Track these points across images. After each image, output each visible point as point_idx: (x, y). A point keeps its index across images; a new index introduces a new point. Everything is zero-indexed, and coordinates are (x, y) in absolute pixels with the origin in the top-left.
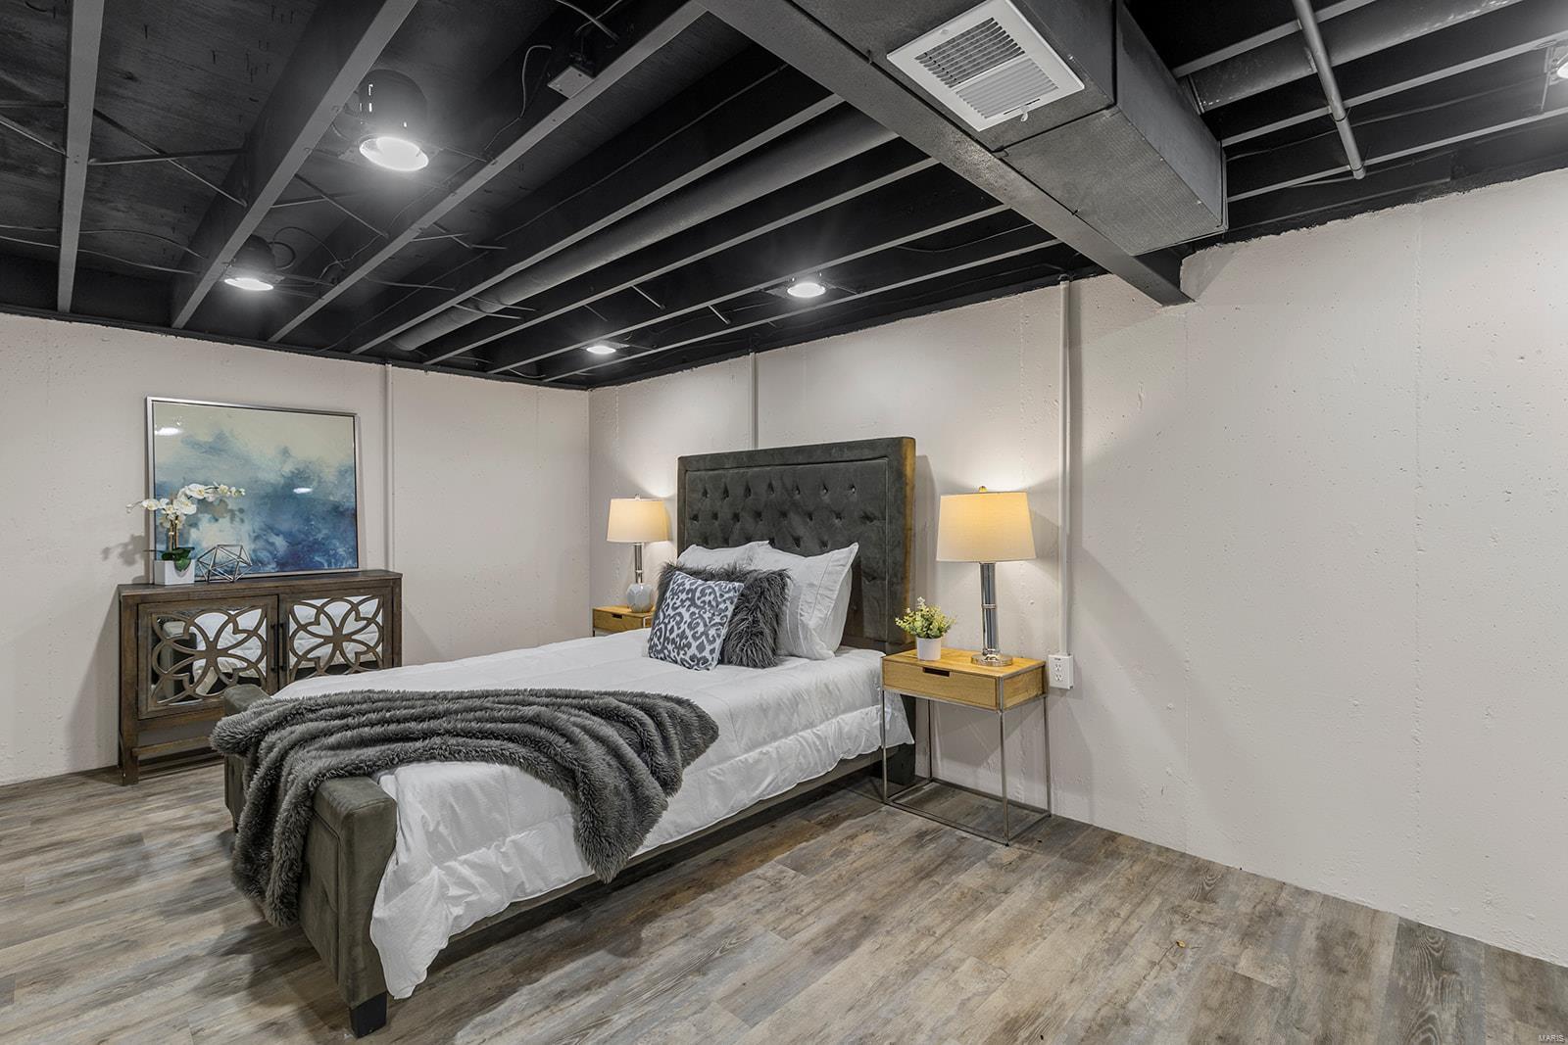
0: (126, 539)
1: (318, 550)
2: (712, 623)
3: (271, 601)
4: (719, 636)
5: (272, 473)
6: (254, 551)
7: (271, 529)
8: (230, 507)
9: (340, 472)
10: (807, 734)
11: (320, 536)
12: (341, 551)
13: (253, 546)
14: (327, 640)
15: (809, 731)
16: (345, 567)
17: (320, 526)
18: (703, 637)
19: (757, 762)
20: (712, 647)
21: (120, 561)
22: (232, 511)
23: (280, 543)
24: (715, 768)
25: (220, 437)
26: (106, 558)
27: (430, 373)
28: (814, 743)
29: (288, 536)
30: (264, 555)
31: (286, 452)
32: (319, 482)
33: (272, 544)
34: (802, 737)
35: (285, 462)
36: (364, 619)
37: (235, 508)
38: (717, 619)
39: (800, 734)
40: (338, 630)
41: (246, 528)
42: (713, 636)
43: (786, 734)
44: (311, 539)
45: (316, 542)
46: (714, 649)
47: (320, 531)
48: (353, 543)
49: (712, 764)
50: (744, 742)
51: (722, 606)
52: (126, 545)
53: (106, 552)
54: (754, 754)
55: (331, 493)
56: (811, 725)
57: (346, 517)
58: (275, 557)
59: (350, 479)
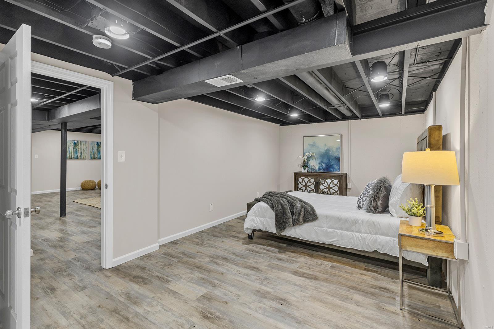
0: (301, 163)
1: (331, 167)
2: (365, 195)
3: (316, 177)
4: (366, 200)
5: (323, 150)
6: (319, 167)
7: (322, 162)
8: (315, 157)
9: (337, 148)
10: (357, 234)
11: (332, 164)
12: (336, 168)
13: (319, 166)
14: (327, 188)
15: (358, 233)
16: (337, 171)
17: (332, 162)
18: (361, 199)
19: (332, 232)
20: (363, 203)
21: (300, 167)
22: (316, 158)
23: (324, 165)
24: (316, 228)
25: (314, 143)
26: (298, 166)
27: (362, 120)
28: (358, 238)
29: (325, 163)
30: (321, 168)
31: (325, 145)
32: (332, 151)
33: (322, 165)
34: (354, 234)
35: (325, 147)
36: (334, 184)
37: (316, 157)
38: (366, 195)
39: (354, 233)
40: (329, 186)
41: (318, 162)
42: (364, 200)
43: (347, 230)
44: (330, 164)
45: (331, 165)
46: (364, 204)
47: (332, 163)
48: (339, 166)
49: (316, 226)
50: (328, 225)
51: (369, 191)
52: (301, 164)
53: (298, 165)
54: (331, 230)
55: (335, 154)
56: (360, 232)
57: (338, 159)
58: (323, 168)
59: (339, 150)
